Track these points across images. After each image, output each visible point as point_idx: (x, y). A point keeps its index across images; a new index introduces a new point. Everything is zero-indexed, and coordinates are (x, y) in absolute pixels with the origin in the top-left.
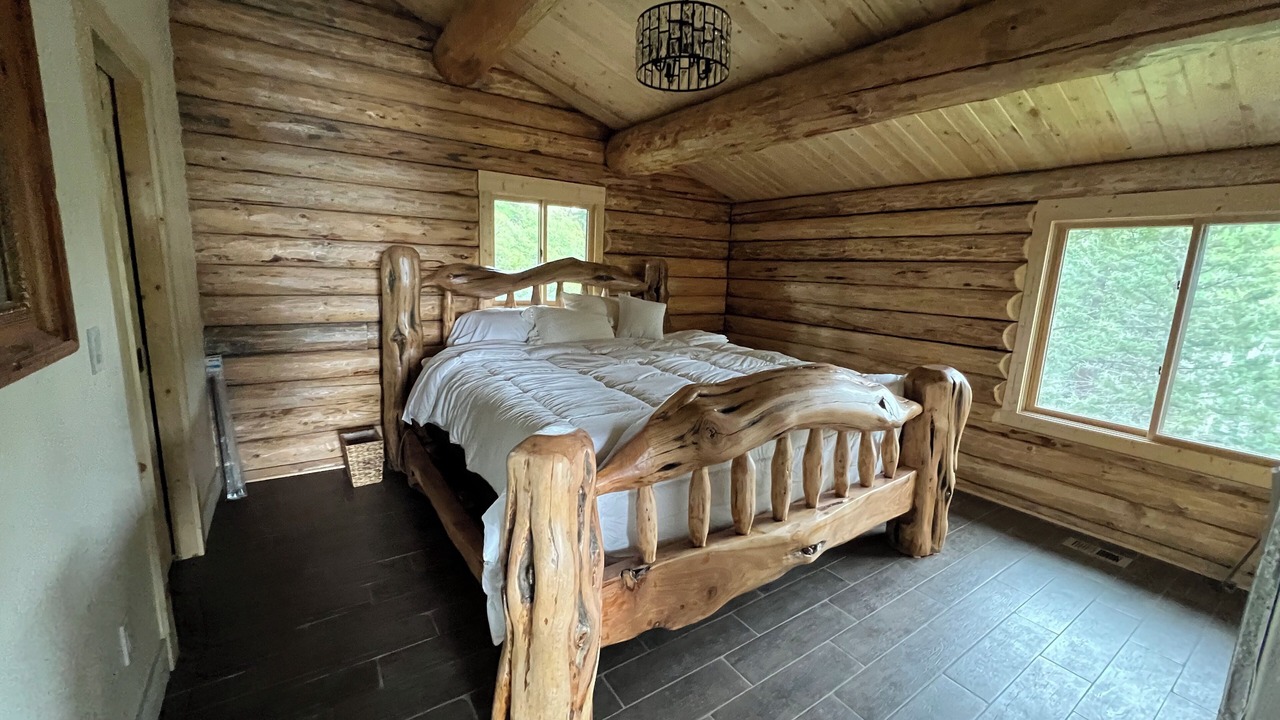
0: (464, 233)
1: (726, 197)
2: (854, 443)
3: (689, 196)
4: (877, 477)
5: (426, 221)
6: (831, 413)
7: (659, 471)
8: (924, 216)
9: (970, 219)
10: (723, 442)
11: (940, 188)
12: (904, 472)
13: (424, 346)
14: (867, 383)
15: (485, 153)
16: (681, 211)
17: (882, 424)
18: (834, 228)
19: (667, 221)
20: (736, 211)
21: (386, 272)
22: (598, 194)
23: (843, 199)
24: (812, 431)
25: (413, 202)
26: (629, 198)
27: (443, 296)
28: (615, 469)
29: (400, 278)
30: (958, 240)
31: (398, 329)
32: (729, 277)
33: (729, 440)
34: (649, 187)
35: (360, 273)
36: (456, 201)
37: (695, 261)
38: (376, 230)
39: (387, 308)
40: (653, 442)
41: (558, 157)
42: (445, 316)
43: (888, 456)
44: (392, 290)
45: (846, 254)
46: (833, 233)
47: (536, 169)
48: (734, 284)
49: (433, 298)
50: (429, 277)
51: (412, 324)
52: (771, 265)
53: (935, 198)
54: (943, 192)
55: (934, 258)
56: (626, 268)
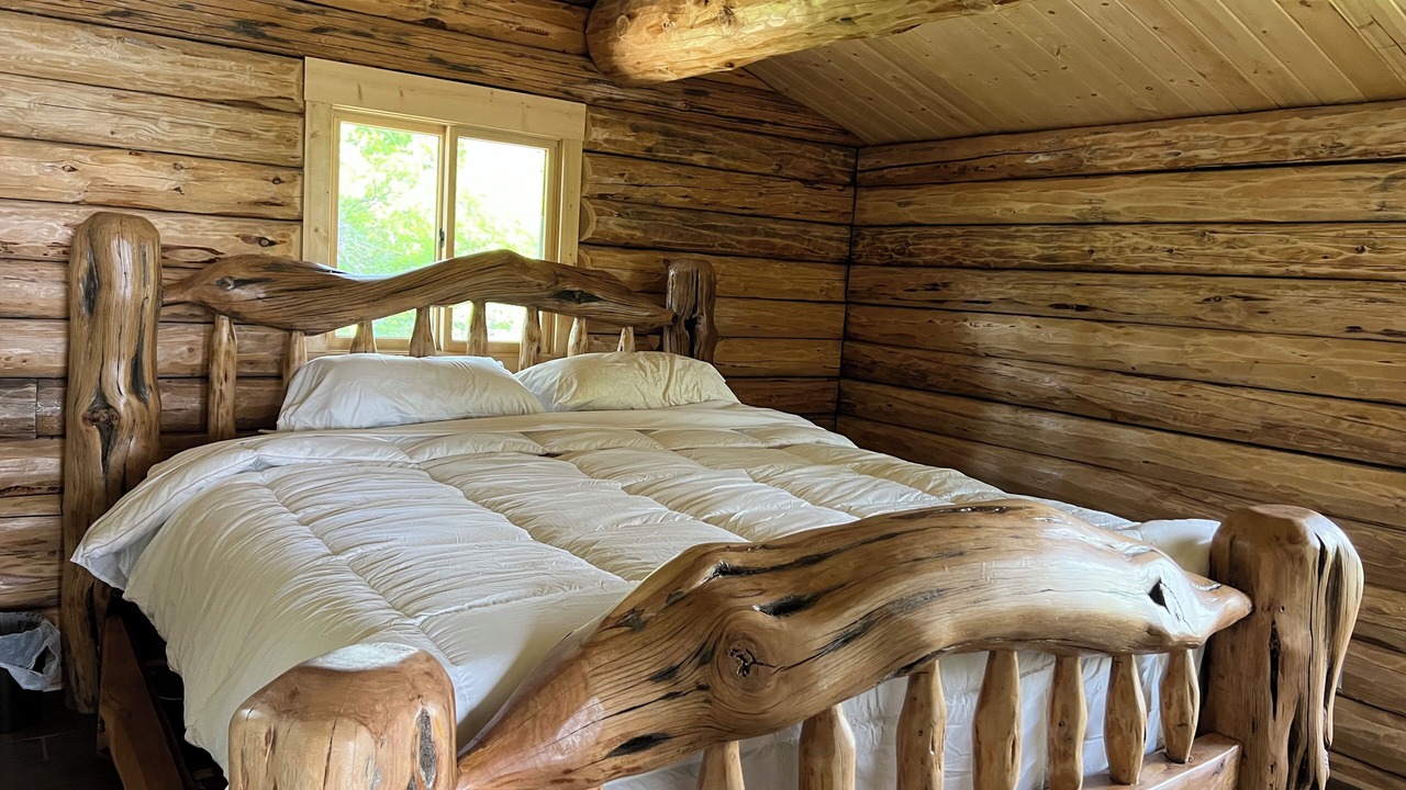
0: (268, 191)
1: (846, 132)
2: (1093, 682)
3: (767, 128)
4: (1149, 758)
5: (182, 162)
6: (1035, 617)
7: (610, 755)
8: (1263, 180)
9: (1359, 188)
10: (772, 683)
11: (1296, 122)
12: (1211, 749)
13: (162, 432)
14: (1121, 546)
15: (320, 20)
16: (746, 159)
17: (1155, 639)
18: (1073, 201)
19: (716, 180)
20: (865, 163)
21: (82, 267)
22: (571, 119)
23: (1089, 139)
24: (993, 655)
25: (155, 120)
26: (635, 129)
27: (212, 323)
28: (507, 750)
29: (110, 285)
30: (1332, 232)
31: (101, 395)
32: (851, 299)
33: (785, 679)
34: (679, 104)
35: (26, 269)
36: (251, 119)
37: (778, 266)
38: (67, 178)
39: (81, 346)
40: (602, 684)
41: (484, 36)
42: (214, 370)
43: (1174, 710)
44: (91, 310)
45: (1095, 256)
46: (1070, 211)
47: (433, 60)
48: (861, 316)
49: (192, 328)
50: (183, 284)
51: (136, 385)
52: (938, 276)
53: (1284, 142)
54: (1299, 130)
55: (1281, 270)
56: (625, 276)
